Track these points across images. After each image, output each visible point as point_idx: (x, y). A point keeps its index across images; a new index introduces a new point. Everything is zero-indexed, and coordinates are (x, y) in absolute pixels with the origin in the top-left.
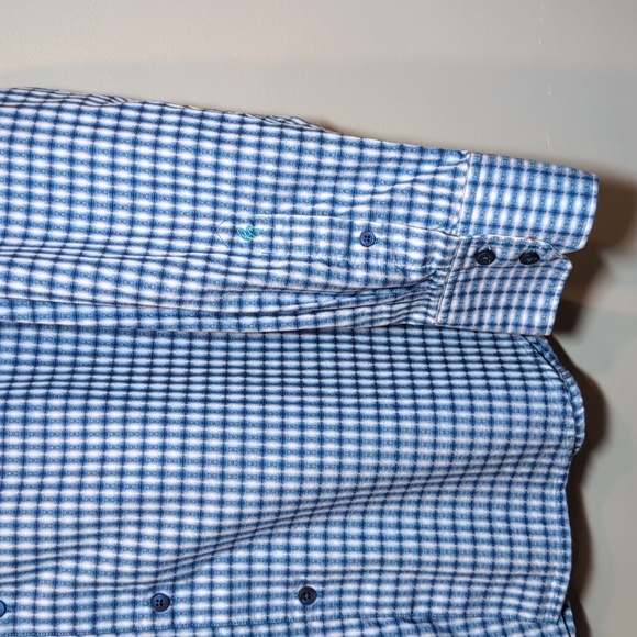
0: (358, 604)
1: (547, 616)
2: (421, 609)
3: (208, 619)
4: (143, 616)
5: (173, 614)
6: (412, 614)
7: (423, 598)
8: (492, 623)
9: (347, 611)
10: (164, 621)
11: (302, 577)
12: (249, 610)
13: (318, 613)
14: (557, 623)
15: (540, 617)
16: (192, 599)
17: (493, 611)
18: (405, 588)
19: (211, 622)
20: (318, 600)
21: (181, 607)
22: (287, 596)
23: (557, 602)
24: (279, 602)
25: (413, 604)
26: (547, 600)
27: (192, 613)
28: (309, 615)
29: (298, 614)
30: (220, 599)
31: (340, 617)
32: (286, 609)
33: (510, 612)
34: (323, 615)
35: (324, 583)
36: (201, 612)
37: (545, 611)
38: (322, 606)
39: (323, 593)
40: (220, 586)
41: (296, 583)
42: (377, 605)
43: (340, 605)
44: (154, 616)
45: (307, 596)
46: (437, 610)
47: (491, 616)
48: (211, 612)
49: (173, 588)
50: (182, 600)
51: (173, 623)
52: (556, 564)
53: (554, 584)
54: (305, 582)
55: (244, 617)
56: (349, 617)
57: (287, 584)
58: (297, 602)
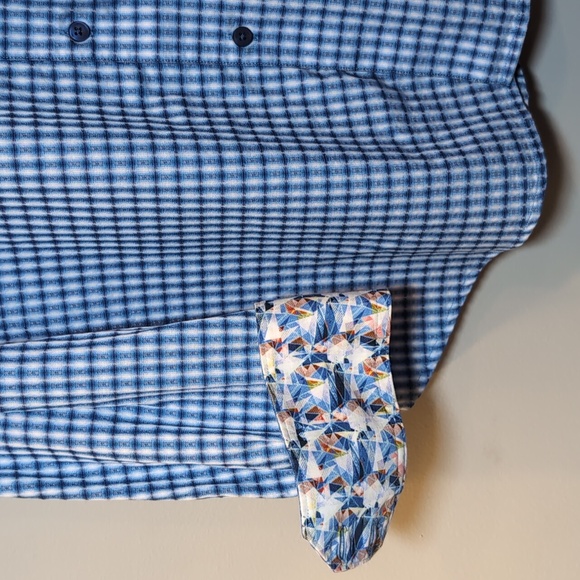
0: (298, 52)
1: (499, 77)
2: (366, 63)
3: (132, 54)
4: (60, 45)
5: (94, 46)
6: (356, 68)
7: (368, 50)
8: (441, 84)
9: (286, 58)
10: (83, 52)
11: (237, 14)
12: (178, 47)
13: (254, 58)
14: (510, 87)
15: (493, 77)
16: (114, 32)
17: (442, 69)
18: (349, 35)
19: (136, 58)
20: (254, 43)
21: (103, 39)
22: (220, 35)
23: (511, 59)
24: (211, 42)
25: (357, 56)
26: (502, 57)
27: (115, 46)
28: (245, 58)
29: (232, 57)
30: (146, 32)
31: (279, 65)
32: (220, 49)
33: (460, 71)
34: (260, 60)
35: (261, 23)
36: (125, 46)
37: (499, 71)
38: (259, 50)
39: (260, 36)
40: (146, 17)
41: (230, 21)
42: (318, 54)
43: (278, 51)
44: (72, 45)
45: (243, 37)
46: (383, 65)
47: (440, 75)
48: (136, 46)
49: (94, 17)
50: (103, 32)
51: (94, 55)
52: (513, 12)
53: (510, 38)
54: (240, 20)
55: (173, 54)
56: (288, 65)
57: (220, 21)
58: (231, 43)
